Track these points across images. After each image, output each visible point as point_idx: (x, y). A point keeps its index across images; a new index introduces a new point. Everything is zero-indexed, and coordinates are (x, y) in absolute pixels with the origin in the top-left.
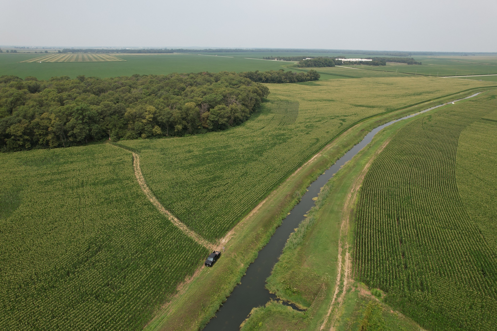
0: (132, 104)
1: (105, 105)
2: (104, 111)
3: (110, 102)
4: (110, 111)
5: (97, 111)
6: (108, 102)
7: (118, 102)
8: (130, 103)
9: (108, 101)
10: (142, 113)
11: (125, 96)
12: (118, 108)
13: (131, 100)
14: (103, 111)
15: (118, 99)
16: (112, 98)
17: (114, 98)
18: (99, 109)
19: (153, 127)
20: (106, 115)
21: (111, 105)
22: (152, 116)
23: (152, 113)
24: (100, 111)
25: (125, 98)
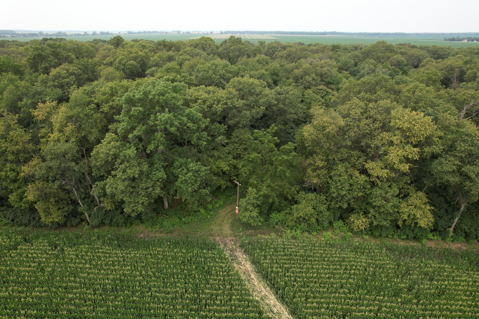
0: (310, 91)
1: (240, 90)
2: (235, 108)
3: (256, 81)
4: (254, 111)
5: (210, 107)
6: (251, 80)
7: (275, 83)
8: (306, 88)
9: (251, 77)
10: (371, 135)
11: (297, 68)
12: (278, 100)
13: (310, 79)
14: (230, 109)
15: (277, 75)
16: (263, 71)
17: (267, 70)
18: (219, 101)
19: (404, 196)
20: (238, 123)
21: (258, 90)
22: (413, 153)
23: (414, 140)
24: (219, 108)
25: (297, 72)
